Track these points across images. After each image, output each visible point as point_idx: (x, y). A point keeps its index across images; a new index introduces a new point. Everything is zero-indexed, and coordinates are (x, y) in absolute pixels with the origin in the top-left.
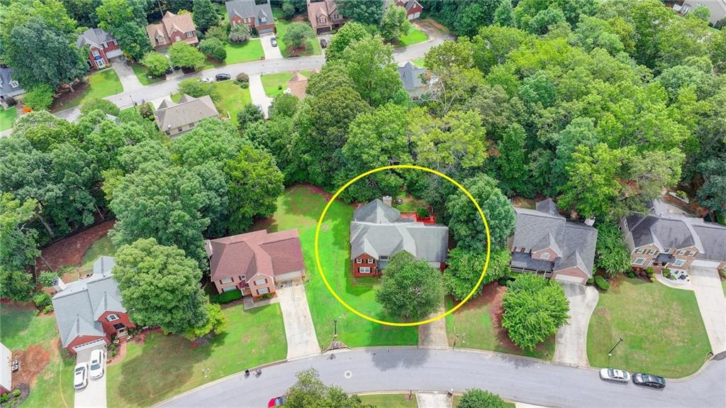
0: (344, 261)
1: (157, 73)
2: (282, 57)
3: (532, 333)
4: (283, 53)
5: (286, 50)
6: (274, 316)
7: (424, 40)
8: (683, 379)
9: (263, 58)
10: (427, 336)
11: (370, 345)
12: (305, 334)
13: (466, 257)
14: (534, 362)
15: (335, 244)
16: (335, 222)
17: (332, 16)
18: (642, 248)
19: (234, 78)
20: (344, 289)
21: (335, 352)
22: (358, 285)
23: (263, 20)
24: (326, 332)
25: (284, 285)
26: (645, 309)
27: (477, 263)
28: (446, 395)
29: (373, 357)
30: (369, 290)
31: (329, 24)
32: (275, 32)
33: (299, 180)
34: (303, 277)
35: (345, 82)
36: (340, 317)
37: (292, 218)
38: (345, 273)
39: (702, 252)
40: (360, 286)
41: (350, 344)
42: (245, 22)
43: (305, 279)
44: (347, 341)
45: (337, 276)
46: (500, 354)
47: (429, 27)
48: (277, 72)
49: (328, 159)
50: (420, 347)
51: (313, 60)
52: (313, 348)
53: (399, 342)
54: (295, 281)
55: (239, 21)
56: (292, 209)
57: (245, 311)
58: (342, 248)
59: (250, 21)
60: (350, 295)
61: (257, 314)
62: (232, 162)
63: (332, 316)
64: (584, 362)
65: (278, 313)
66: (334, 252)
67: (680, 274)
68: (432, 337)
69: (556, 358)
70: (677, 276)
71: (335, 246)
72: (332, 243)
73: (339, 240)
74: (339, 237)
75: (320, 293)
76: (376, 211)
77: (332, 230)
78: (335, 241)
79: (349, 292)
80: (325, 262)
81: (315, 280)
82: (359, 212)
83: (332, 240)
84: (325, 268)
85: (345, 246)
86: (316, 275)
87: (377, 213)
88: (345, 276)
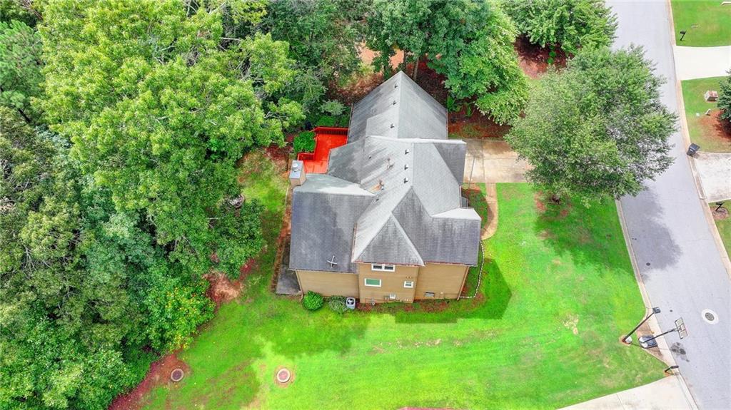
0: (403, 325)
11: (631, 271)
15: (344, 349)
16: (268, 348)
20: (491, 322)
22: (483, 290)
24: (621, 363)
29: (656, 267)
30: (495, 267)
36: (575, 331)
38: (441, 321)
40: (485, 285)
45: (451, 341)
52: (668, 393)
58: (360, 332)
60: (507, 310)
63: (573, 349)
71: (351, 349)
72: (342, 356)
73: (332, 338)
74: (321, 340)
75: (504, 384)
76: (334, 195)
77: (293, 358)
78: (334, 349)
79: (500, 312)
80: (401, 373)
81: (464, 397)
82: (303, 252)
83: (329, 358)
84: (423, 374)
85: (353, 323)
86: (447, 398)
87: (342, 195)
88: (450, 320)
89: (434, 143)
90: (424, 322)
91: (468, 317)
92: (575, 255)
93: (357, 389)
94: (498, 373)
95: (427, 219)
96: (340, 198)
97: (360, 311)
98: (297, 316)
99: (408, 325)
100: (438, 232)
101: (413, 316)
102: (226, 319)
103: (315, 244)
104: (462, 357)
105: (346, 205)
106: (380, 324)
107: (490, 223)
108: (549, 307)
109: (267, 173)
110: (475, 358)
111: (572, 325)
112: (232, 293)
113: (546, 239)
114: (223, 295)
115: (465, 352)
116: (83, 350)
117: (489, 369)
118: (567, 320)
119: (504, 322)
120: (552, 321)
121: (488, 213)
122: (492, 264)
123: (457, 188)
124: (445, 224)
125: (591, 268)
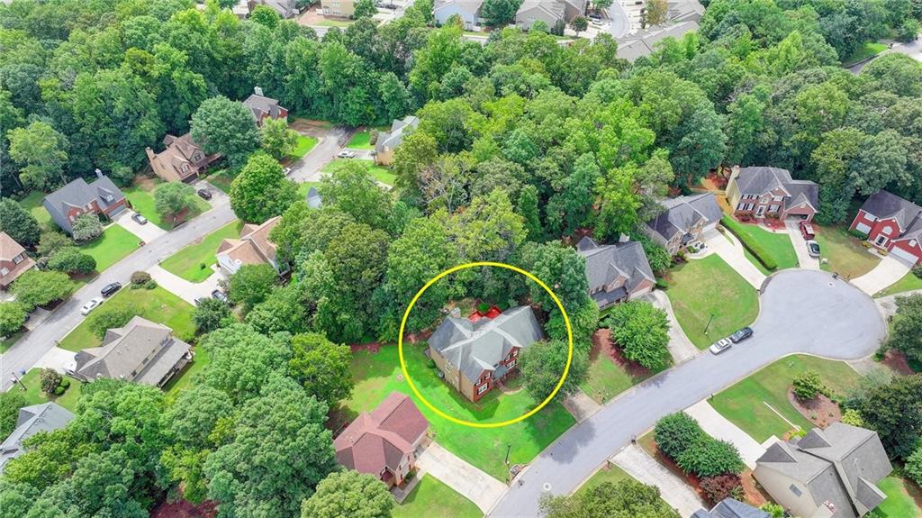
0: (448, 395)
1: (15, 328)
2: (164, 232)
3: (656, 350)
4: (162, 225)
5: (162, 221)
6: (434, 488)
7: (314, 144)
8: (756, 320)
9: (142, 244)
10: (577, 409)
11: (541, 450)
12: (479, 482)
14: (666, 374)
15: (424, 386)
16: (405, 366)
17: (193, 160)
18: (671, 240)
19: (125, 283)
21: (518, 477)
22: (484, 407)
23: (110, 198)
24: (496, 466)
25: (416, 454)
26: (700, 284)
27: (581, 320)
28: (632, 445)
29: (553, 458)
30: (497, 405)
31: (194, 170)
32: (130, 207)
34: (427, 435)
35: (346, 220)
36: (496, 445)
38: (461, 405)
39: (708, 220)
40: (486, 406)
41: (526, 461)
42: (85, 211)
43: (430, 435)
44: (520, 461)
45: (456, 412)
46: (639, 385)
47: (307, 128)
48: (175, 251)
50: (580, 422)
51: (207, 219)
52: (499, 488)
53: (562, 430)
54: (423, 444)
55: (78, 213)
57: (403, 504)
58: (435, 386)
59: (91, 207)
60: (484, 421)
61: (416, 499)
62: (296, 361)
63: (487, 449)
64: (696, 351)
65: (435, 482)
66: (430, 394)
67: (699, 245)
68: (582, 408)
69: (677, 361)
70: (698, 248)
71: (426, 388)
72: (421, 388)
73: (425, 380)
74: (422, 378)
75: (455, 438)
76: (456, 327)
77: (408, 375)
78: (421, 384)
79: (481, 419)
81: (440, 430)
82: (435, 340)
83: (417, 384)
85: (436, 382)
86: (436, 425)
87: (459, 330)
88: (464, 407)
89: (505, 339)
90: (455, 400)
91: (469, 411)
95: (471, 355)
97: (442, 380)
98: (423, 364)
99: (450, 397)
100: (471, 363)
101: (455, 396)
103: (440, 339)
105: (457, 334)
106: (443, 390)
107: (514, 390)
109: (467, 310)
111: (497, 443)
112: (413, 341)
114: (410, 339)
116: (355, 315)
118: (498, 440)
119: (478, 423)
120: (493, 436)
121: (519, 387)
122: (497, 403)
123: (499, 359)
124: (474, 362)
125: (528, 435)
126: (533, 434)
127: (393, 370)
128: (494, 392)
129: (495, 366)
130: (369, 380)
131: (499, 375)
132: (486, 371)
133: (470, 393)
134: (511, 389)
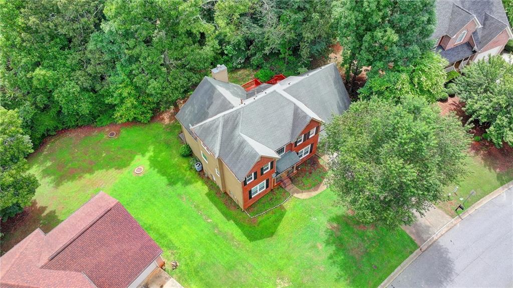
13: (404, 76)
15: (172, 183)
16: (149, 154)
20: (244, 238)
22: (260, 219)
27: (423, 78)
30: (282, 215)
33: (48, 130)
34: (162, 266)
37: (70, 187)
38: (223, 213)
40: (265, 219)
43: (168, 267)
45: (215, 226)
49: (82, 64)
50: (423, 247)
54: (153, 282)
56: (63, 174)
58: (187, 183)
60: (260, 242)
66: (179, 195)
71: (174, 186)
72: (167, 185)
73: (174, 174)
74: (170, 171)
75: (210, 272)
76: (219, 92)
77: (151, 167)
78: (168, 179)
79: (255, 238)
80: (178, 218)
81: (186, 257)
82: (186, 112)
83: (162, 181)
84: (185, 228)
85: (190, 177)
86: (179, 248)
87: (222, 95)
88: (228, 217)
89: (296, 109)
90: (216, 206)
91: (237, 224)
92: (336, 254)
93: (155, 204)
94: (214, 264)
95: (236, 133)
96: (220, 95)
97: (199, 174)
98: (174, 152)
99: (208, 200)
100: (236, 145)
101: (216, 199)
102: (152, 129)
103: (193, 112)
104: (210, 239)
105: (219, 101)
106: (199, 189)
107: (309, 191)
108: (281, 263)
110: (214, 245)
111: (281, 285)
113: (331, 229)
115: (214, 238)
117: (214, 257)
118: (282, 279)
119: (250, 245)
120: (273, 271)
121: (316, 186)
122: (282, 212)
123: (286, 140)
124: (243, 143)
125: (336, 270)
126: (345, 267)
127: (132, 159)
128: (278, 194)
129: (280, 151)
130: (96, 172)
131: (285, 166)
132: (264, 159)
133: (237, 195)
134: (304, 188)
